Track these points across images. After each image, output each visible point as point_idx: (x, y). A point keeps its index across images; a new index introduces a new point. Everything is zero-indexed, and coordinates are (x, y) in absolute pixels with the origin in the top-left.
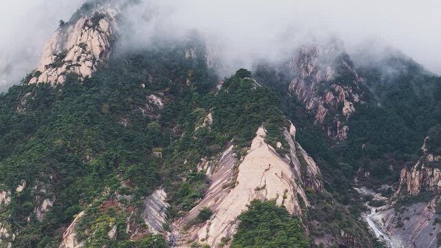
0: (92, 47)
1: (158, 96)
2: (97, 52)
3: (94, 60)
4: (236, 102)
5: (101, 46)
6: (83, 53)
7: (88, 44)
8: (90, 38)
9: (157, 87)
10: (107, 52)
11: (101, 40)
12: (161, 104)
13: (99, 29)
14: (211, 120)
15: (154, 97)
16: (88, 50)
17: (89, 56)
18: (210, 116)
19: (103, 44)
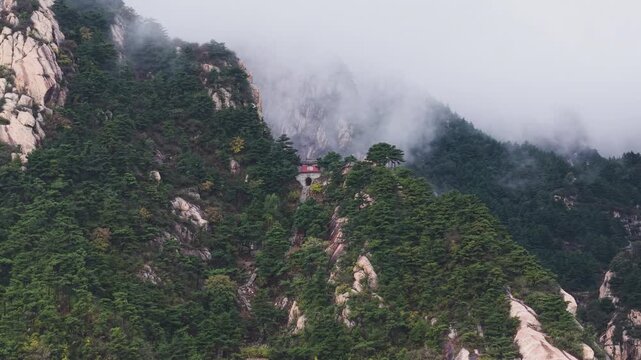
0: (25, 75)
1: (190, 200)
2: (39, 89)
3: (34, 109)
4: (419, 230)
5: (46, 76)
6: (8, 90)
7: (17, 68)
8: (18, 56)
9: (184, 178)
10: (58, 91)
11: (45, 62)
12: (202, 222)
13: (37, 35)
14: (374, 275)
15: (185, 205)
16: (20, 83)
17: (24, 100)
18: (363, 261)
19: (49, 71)
